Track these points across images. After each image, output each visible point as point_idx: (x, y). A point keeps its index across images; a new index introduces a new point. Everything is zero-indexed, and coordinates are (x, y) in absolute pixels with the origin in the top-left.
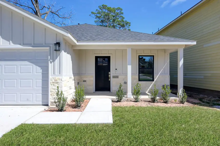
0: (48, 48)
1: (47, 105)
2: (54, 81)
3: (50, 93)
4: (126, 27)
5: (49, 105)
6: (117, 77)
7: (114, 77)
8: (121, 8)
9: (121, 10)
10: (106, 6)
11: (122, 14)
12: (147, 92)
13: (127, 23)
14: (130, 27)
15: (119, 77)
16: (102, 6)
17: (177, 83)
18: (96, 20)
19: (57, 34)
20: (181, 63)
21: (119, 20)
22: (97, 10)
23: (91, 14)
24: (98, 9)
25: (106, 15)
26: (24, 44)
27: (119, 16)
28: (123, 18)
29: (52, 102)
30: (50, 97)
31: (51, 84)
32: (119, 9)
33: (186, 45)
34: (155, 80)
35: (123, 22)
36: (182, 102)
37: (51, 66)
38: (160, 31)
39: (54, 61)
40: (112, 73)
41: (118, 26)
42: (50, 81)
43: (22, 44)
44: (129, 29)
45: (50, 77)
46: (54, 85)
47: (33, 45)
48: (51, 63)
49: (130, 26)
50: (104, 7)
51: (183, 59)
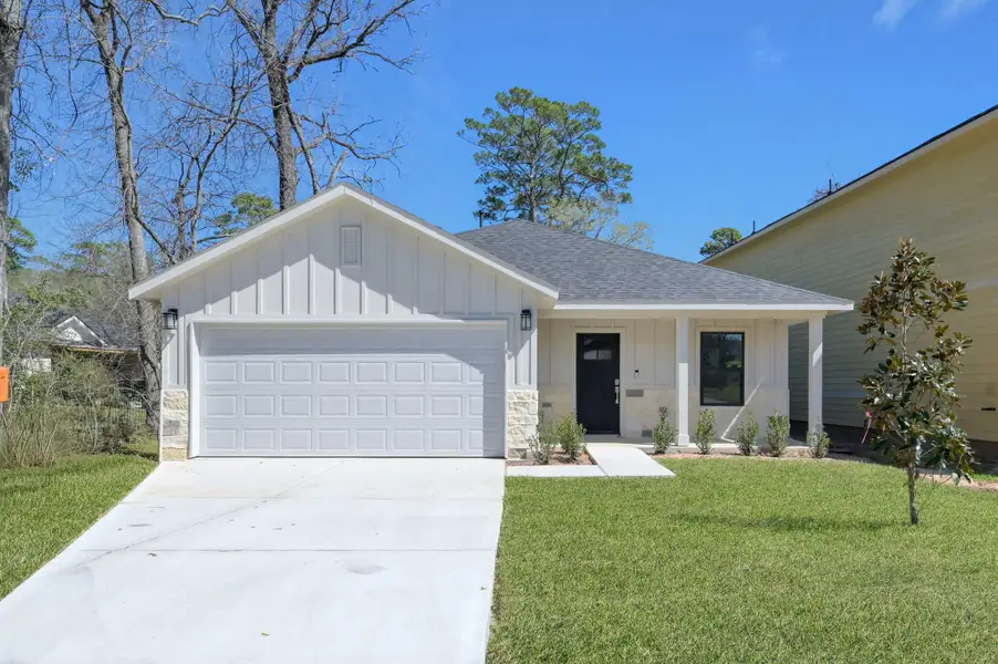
0: (504, 323)
1: (503, 458)
2: (516, 400)
3: (507, 428)
4: (611, 184)
5: (506, 456)
6: (639, 393)
7: (631, 393)
8: (592, 106)
9: (595, 112)
10: (528, 95)
11: (598, 126)
12: (722, 438)
13: (617, 169)
14: (629, 184)
15: (646, 393)
16: (511, 92)
17: (807, 415)
18: (479, 150)
19: (523, 289)
20: (817, 355)
21: (585, 153)
22: (488, 110)
23: (467, 131)
24: (495, 106)
25: (525, 133)
26: (446, 314)
27: (584, 136)
28: (600, 145)
29: (512, 450)
30: (508, 438)
31: (511, 408)
32: (583, 108)
33: (829, 311)
34: (746, 403)
35: (599, 160)
36: (817, 455)
37: (509, 364)
38: (760, 234)
39: (516, 354)
40: (625, 382)
41: (577, 178)
42: (507, 400)
43: (441, 312)
44: (626, 192)
45: (509, 390)
46: (516, 409)
47: (467, 316)
48: (510, 357)
49: (628, 179)
50: (518, 97)
51: (821, 346)
